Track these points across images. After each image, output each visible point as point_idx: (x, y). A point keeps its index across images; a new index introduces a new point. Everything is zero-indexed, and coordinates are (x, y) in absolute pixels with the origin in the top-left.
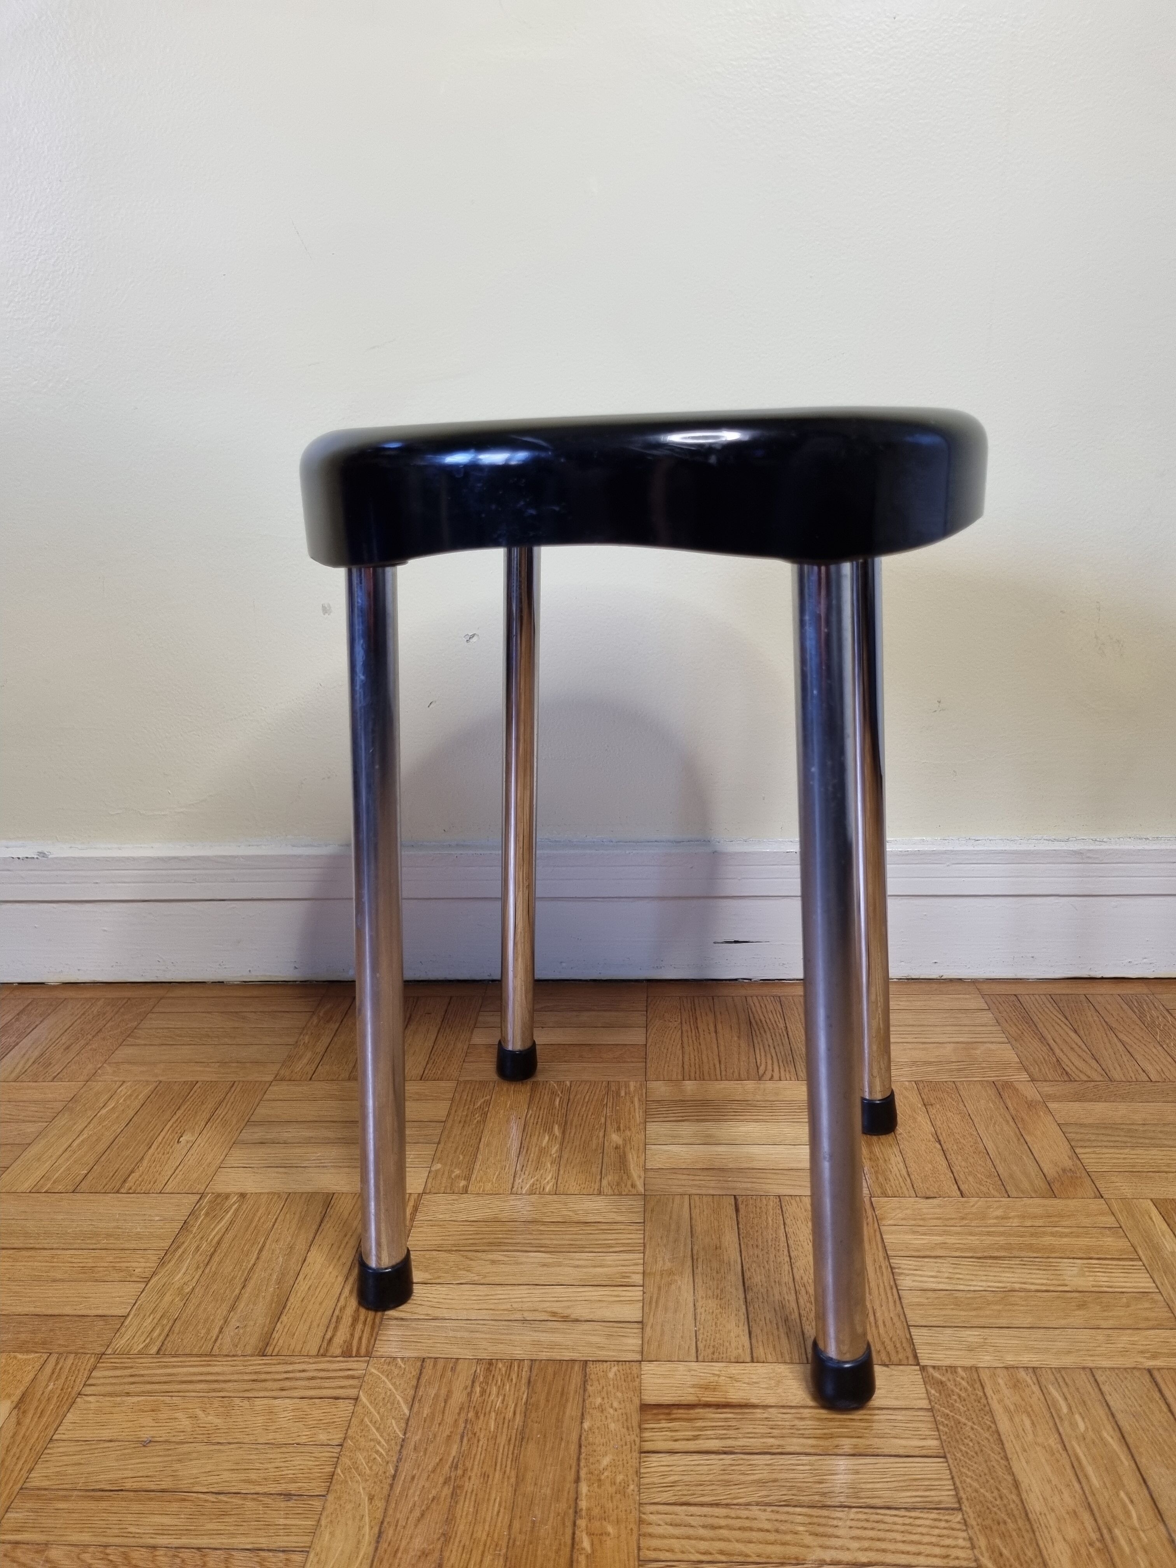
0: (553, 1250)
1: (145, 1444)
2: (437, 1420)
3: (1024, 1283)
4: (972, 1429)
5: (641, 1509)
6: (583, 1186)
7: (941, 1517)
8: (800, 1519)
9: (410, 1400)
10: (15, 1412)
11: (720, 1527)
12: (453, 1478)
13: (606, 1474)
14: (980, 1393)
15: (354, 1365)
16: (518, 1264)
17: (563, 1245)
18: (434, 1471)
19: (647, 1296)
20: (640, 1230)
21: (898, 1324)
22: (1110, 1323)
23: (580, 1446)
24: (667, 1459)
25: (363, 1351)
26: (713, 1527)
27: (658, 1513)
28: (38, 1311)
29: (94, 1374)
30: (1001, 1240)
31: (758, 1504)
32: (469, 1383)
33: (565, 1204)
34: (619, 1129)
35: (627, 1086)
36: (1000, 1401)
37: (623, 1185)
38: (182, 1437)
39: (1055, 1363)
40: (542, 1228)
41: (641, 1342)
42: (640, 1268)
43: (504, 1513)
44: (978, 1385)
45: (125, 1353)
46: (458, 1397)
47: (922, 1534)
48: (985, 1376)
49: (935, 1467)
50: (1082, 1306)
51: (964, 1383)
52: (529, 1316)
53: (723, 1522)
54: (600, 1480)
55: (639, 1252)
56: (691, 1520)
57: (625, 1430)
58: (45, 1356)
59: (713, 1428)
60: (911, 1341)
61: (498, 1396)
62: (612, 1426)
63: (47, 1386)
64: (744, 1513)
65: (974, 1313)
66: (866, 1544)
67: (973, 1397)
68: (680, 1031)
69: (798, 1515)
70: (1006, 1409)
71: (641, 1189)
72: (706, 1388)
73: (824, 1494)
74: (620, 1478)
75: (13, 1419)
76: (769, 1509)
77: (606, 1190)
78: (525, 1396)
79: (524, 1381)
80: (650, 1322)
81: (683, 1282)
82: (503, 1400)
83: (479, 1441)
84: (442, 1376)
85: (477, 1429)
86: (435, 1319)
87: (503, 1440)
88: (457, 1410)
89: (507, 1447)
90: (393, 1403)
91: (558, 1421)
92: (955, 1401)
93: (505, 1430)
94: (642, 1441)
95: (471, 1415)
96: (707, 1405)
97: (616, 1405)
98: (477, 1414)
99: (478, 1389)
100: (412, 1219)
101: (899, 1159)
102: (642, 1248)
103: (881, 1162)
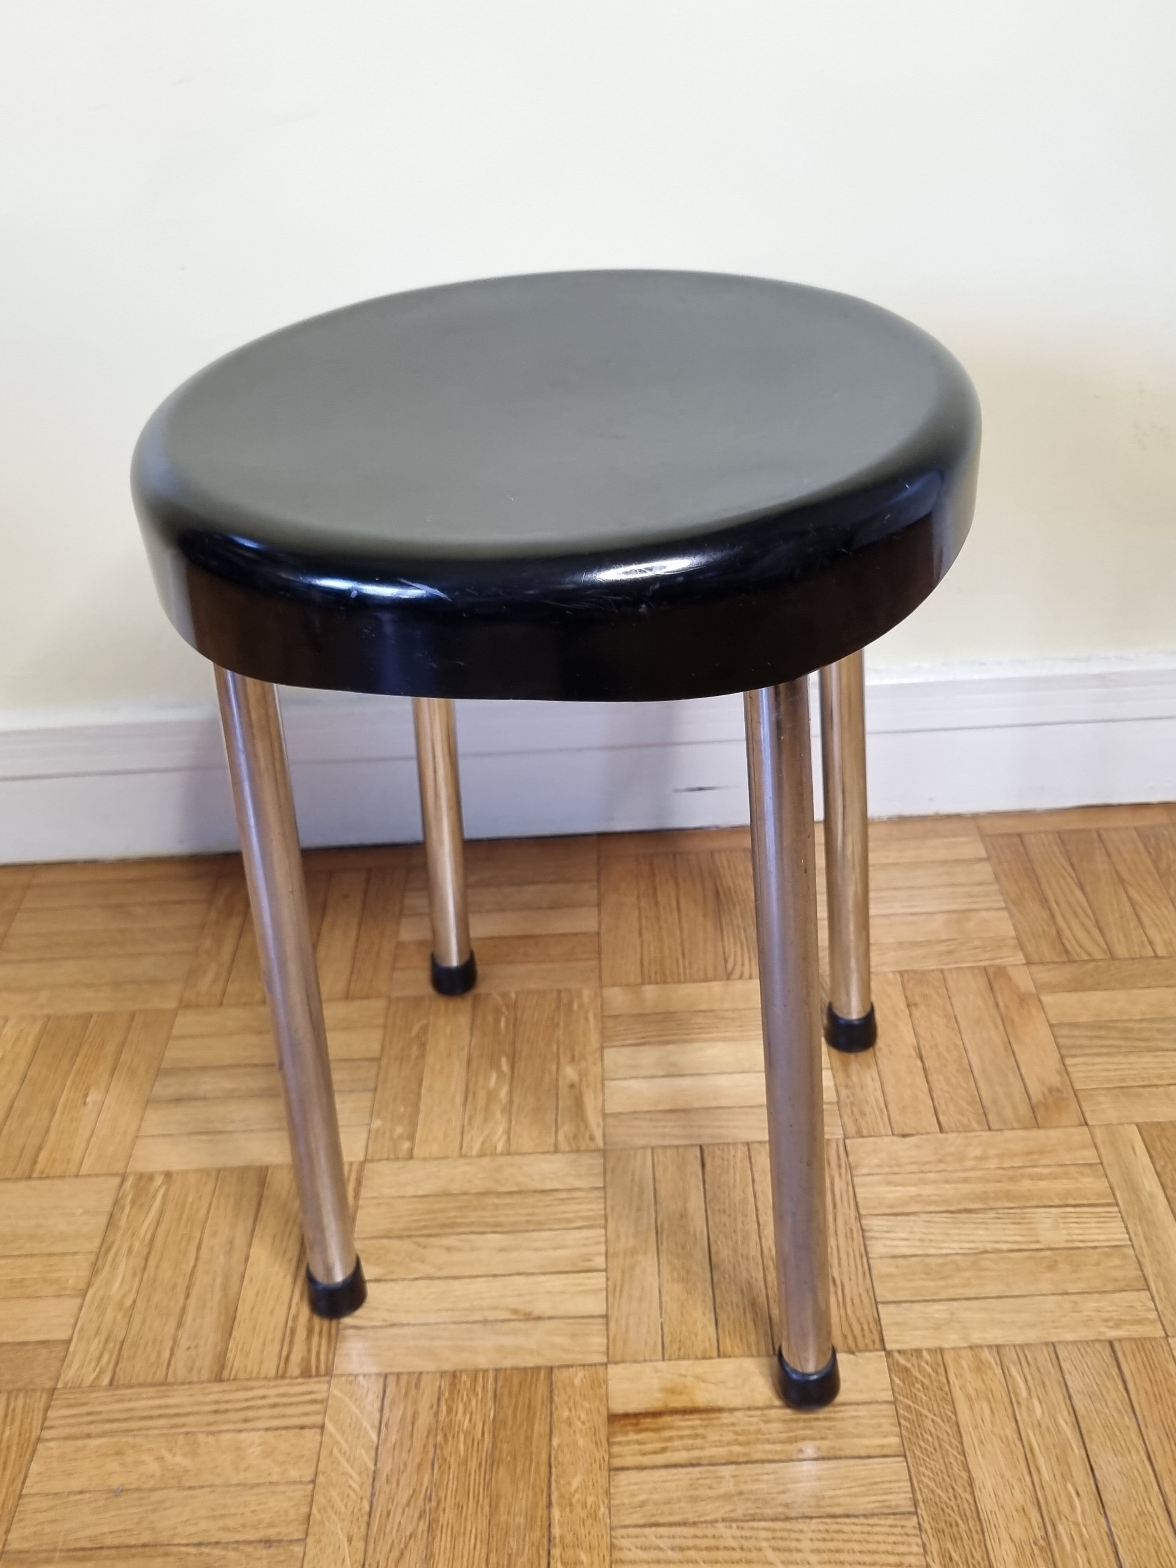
1: (117, 1493)
2: (406, 1445)
3: (997, 1242)
4: (933, 1421)
5: (613, 1532)
6: (537, 1142)
7: (897, 1523)
8: (763, 1534)
9: (377, 1424)
11: (688, 1548)
13: (575, 1494)
14: (944, 1380)
16: (473, 1250)
17: (518, 1222)
18: (408, 1505)
19: (610, 1283)
20: (601, 1198)
21: (866, 1301)
22: (1081, 1286)
23: (549, 1468)
24: (634, 1476)
25: (323, 1367)
26: (682, 1549)
27: (629, 1537)
29: (50, 1414)
30: (977, 1188)
33: (521, 1167)
34: (573, 1059)
35: (580, 996)
36: (962, 1388)
37: (581, 1138)
38: (151, 1484)
39: (1019, 1340)
41: (605, 1341)
42: (602, 1248)
44: (941, 1370)
45: (76, 1388)
46: (424, 1419)
47: (879, 1543)
48: (949, 1358)
50: (1052, 1267)
51: (929, 1369)
52: (491, 1315)
53: (690, 1543)
54: (570, 1502)
55: (600, 1226)
56: (660, 1543)
57: (593, 1446)
59: (681, 1437)
60: (878, 1321)
61: (465, 1413)
62: (579, 1438)
64: (710, 1531)
65: (942, 1283)
66: (826, 1557)
67: (936, 1384)
70: (969, 1397)
71: (600, 1142)
72: (672, 1391)
73: (787, 1506)
74: (589, 1498)
76: (734, 1525)
77: (564, 1146)
78: (492, 1413)
79: (490, 1395)
80: (614, 1315)
81: (648, 1263)
82: (470, 1420)
83: (449, 1467)
84: (406, 1395)
85: (446, 1453)
86: (393, 1325)
87: (473, 1464)
88: (425, 1434)
89: (478, 1471)
90: (360, 1429)
91: (526, 1438)
92: (919, 1390)
93: (475, 1453)
94: (611, 1456)
95: (440, 1438)
96: (674, 1412)
97: (583, 1416)
98: (445, 1436)
99: (444, 1408)
100: (357, 1197)
101: (877, 1084)
102: (604, 1222)
103: (857, 1089)
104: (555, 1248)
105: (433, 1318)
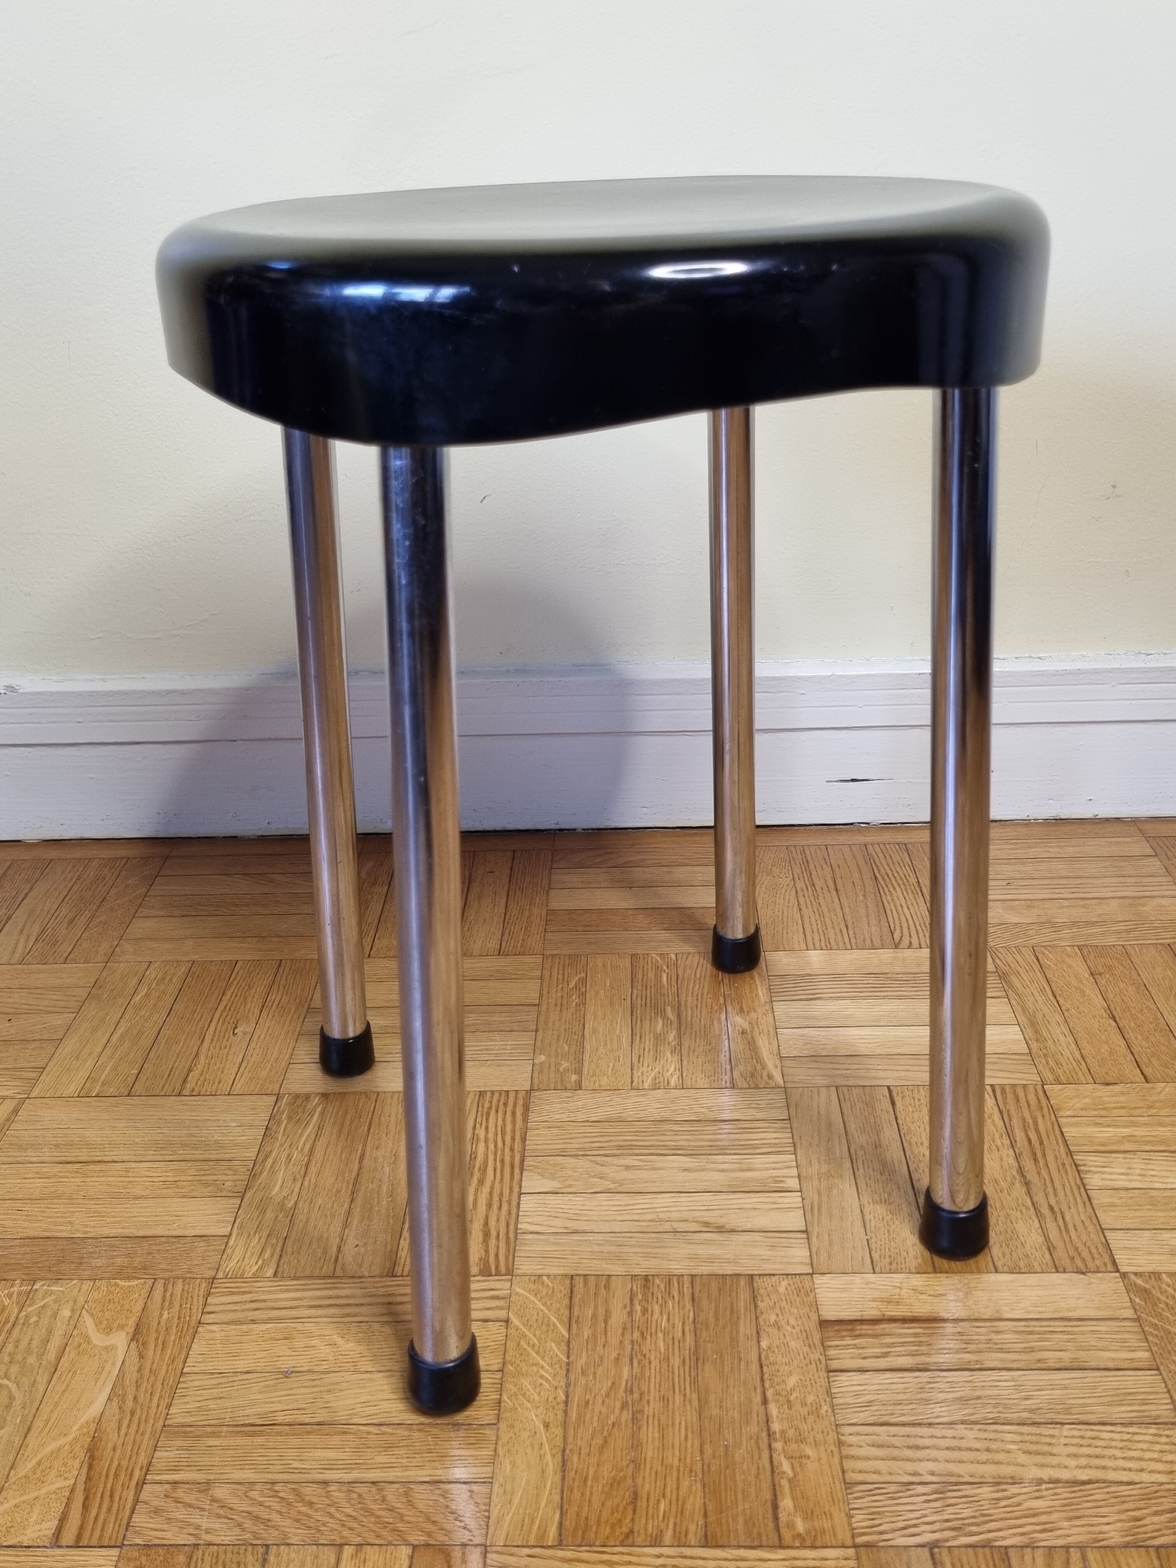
0: (691, 1152)
1: (287, 1374)
2: (601, 1341)
5: (839, 1430)
6: (713, 1079)
7: (1161, 1432)
8: (1011, 1437)
9: (566, 1320)
10: (133, 1345)
11: (927, 1448)
12: (630, 1403)
13: (794, 1395)
15: (498, 1285)
16: (655, 1169)
17: (702, 1146)
18: (608, 1395)
19: (807, 1202)
20: (786, 1128)
21: (1091, 1228)
23: (761, 1367)
24: (857, 1378)
25: (503, 1269)
26: (919, 1448)
27: (858, 1434)
28: (127, 1232)
29: (210, 1300)
31: (963, 1422)
32: (628, 1301)
33: (696, 1100)
34: (741, 1011)
37: (759, 1078)
38: (324, 1367)
40: (675, 1128)
41: (808, 1254)
42: (794, 1171)
43: (693, 1439)
45: (239, 1277)
46: (618, 1316)
47: (1142, 1450)
49: (1148, 1378)
51: (1170, 1290)
52: (679, 1226)
53: (928, 1442)
54: (789, 1401)
55: (788, 1152)
56: (894, 1441)
57: (806, 1349)
58: (150, 1282)
59: (902, 1344)
60: (1107, 1246)
61: (661, 1315)
62: (792, 1344)
63: (161, 1315)
64: (950, 1433)
65: (1173, 1214)
66: (1084, 1462)
69: (1009, 1433)
71: (780, 1081)
72: (888, 1301)
73: (1032, 1411)
74: (810, 1399)
75: (134, 1353)
76: (976, 1427)
77: (740, 1083)
78: (692, 1314)
79: (687, 1298)
80: (815, 1230)
81: (846, 1188)
82: (668, 1319)
83: (650, 1363)
84: (596, 1294)
85: (645, 1350)
86: (575, 1232)
87: (676, 1362)
88: (620, 1331)
89: (682, 1369)
90: (548, 1325)
91: (732, 1340)
92: (1163, 1310)
93: (676, 1351)
94: (828, 1359)
95: (636, 1334)
96: (893, 1320)
97: (792, 1321)
98: (642, 1333)
99: (638, 1308)
100: (525, 1120)
101: (1070, 1039)
102: (792, 1149)
103: (1050, 1043)
104: (742, 1170)
105: (617, 1227)
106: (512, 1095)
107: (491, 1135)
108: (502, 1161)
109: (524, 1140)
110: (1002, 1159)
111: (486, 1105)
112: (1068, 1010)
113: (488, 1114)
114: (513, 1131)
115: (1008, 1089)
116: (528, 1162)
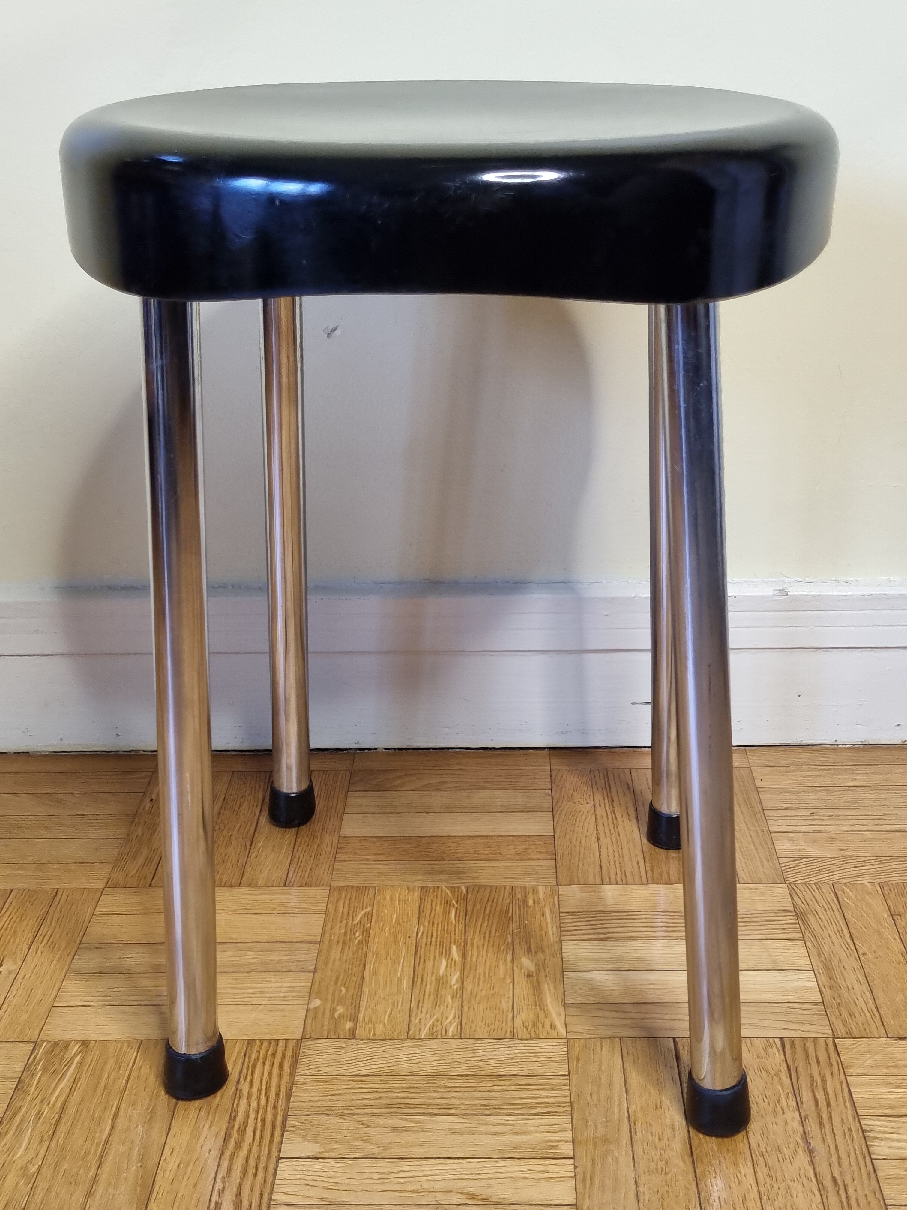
0: (464, 1112)
6: (492, 1027)
16: (423, 1131)
17: (474, 1105)
19: (579, 1171)
20: (565, 1084)
33: (473, 1051)
34: (529, 950)
35: (535, 890)
37: (540, 1026)
40: (449, 1083)
42: (569, 1135)
52: (440, 1198)
55: (565, 1113)
68: (594, 818)
71: (562, 1031)
77: (521, 1031)
80: (585, 1204)
81: (621, 1155)
100: (292, 1074)
101: (865, 987)
102: (569, 1109)
103: (844, 991)
105: (377, 1198)
106: (281, 1044)
107: (255, 1091)
108: (264, 1120)
109: (288, 1096)
110: (786, 1123)
111: (254, 1056)
112: (865, 954)
113: (254, 1066)
114: (279, 1087)
115: (797, 1043)
116: (292, 1121)
